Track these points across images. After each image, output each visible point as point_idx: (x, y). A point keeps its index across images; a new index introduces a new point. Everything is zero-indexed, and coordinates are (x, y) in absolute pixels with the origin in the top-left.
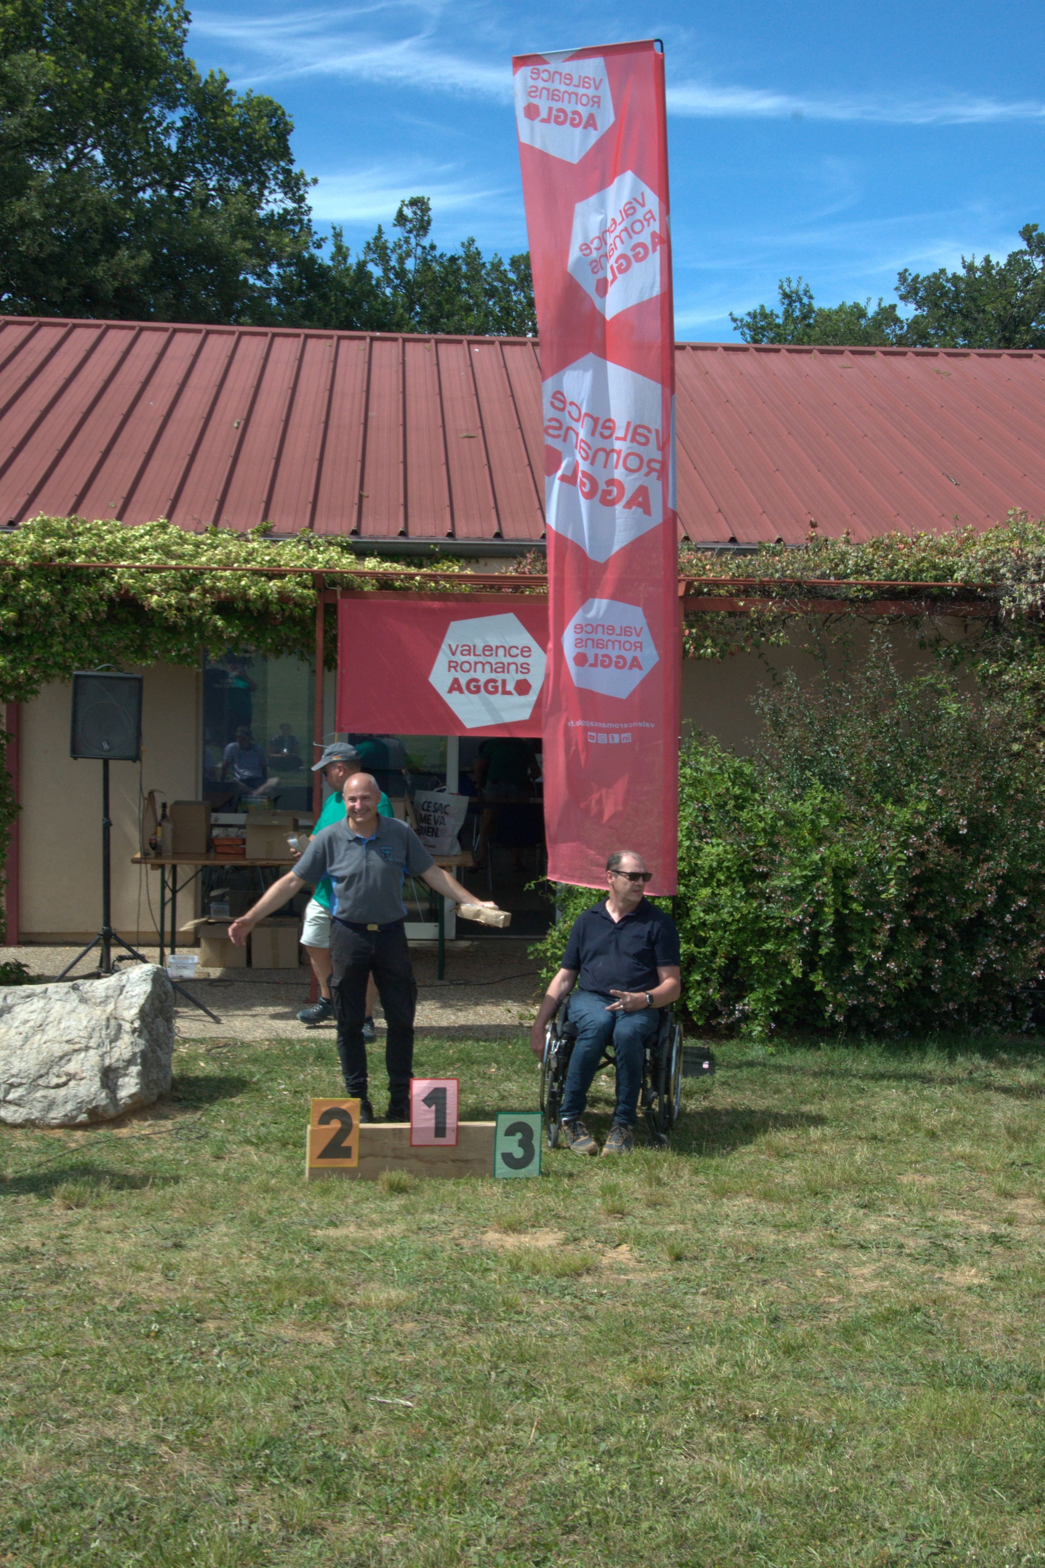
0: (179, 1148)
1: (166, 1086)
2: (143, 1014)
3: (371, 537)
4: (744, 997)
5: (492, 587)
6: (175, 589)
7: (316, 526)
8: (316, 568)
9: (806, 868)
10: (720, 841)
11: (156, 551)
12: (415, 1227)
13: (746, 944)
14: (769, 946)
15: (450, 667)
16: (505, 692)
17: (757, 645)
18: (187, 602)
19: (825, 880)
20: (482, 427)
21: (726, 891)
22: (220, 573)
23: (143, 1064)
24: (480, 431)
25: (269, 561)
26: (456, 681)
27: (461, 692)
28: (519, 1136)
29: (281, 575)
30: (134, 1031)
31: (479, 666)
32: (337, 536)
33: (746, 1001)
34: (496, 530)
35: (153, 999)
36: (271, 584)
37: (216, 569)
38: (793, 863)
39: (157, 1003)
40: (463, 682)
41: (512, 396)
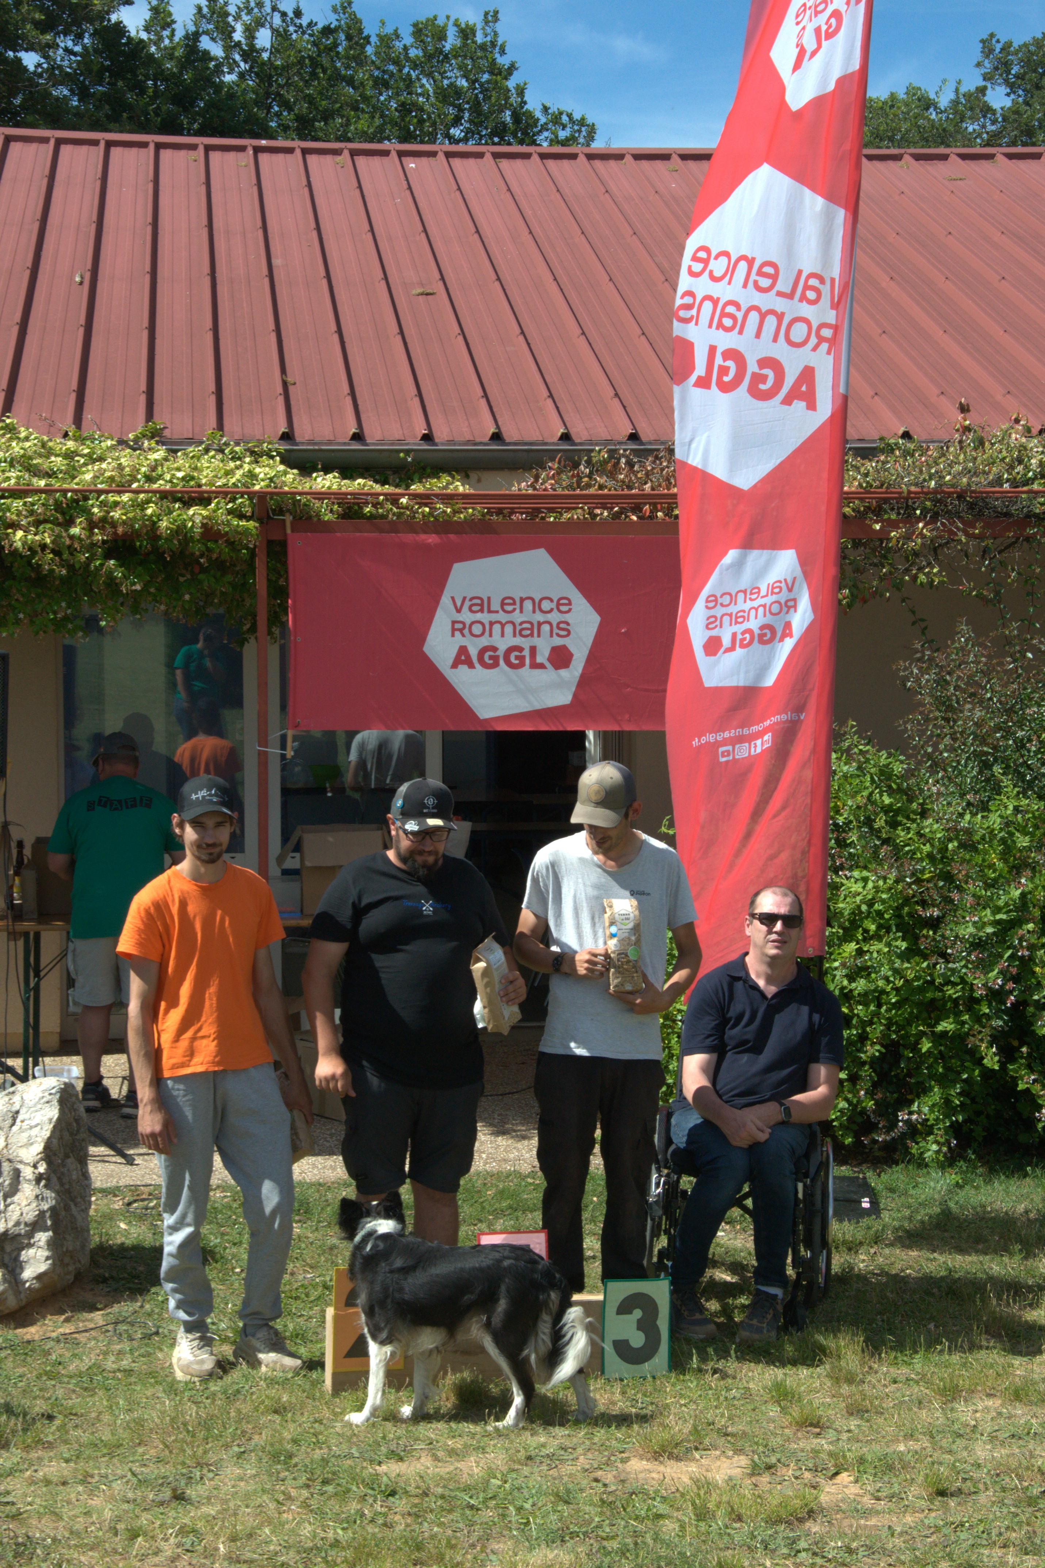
0: (120, 1353)
1: (85, 1260)
2: (49, 1152)
3: (311, 442)
4: (912, 1102)
5: (499, 512)
6: (46, 521)
7: (226, 428)
8: (257, 488)
9: (997, 910)
10: (865, 873)
11: (12, 465)
12: (522, 1455)
13: (909, 1022)
14: (946, 1025)
15: (454, 630)
16: (535, 665)
17: (898, 586)
18: (68, 542)
19: (1031, 926)
20: (443, 278)
21: (876, 946)
22: (112, 498)
23: (55, 1228)
24: (441, 283)
25: (183, 478)
26: (463, 650)
27: (471, 666)
28: (638, 1314)
29: (203, 500)
30: (39, 1179)
31: (497, 628)
32: (260, 442)
33: (915, 1107)
34: (492, 430)
35: (61, 1131)
36: (191, 512)
37: (107, 492)
38: (980, 903)
39: (66, 1135)
40: (473, 652)
41: (478, 232)
